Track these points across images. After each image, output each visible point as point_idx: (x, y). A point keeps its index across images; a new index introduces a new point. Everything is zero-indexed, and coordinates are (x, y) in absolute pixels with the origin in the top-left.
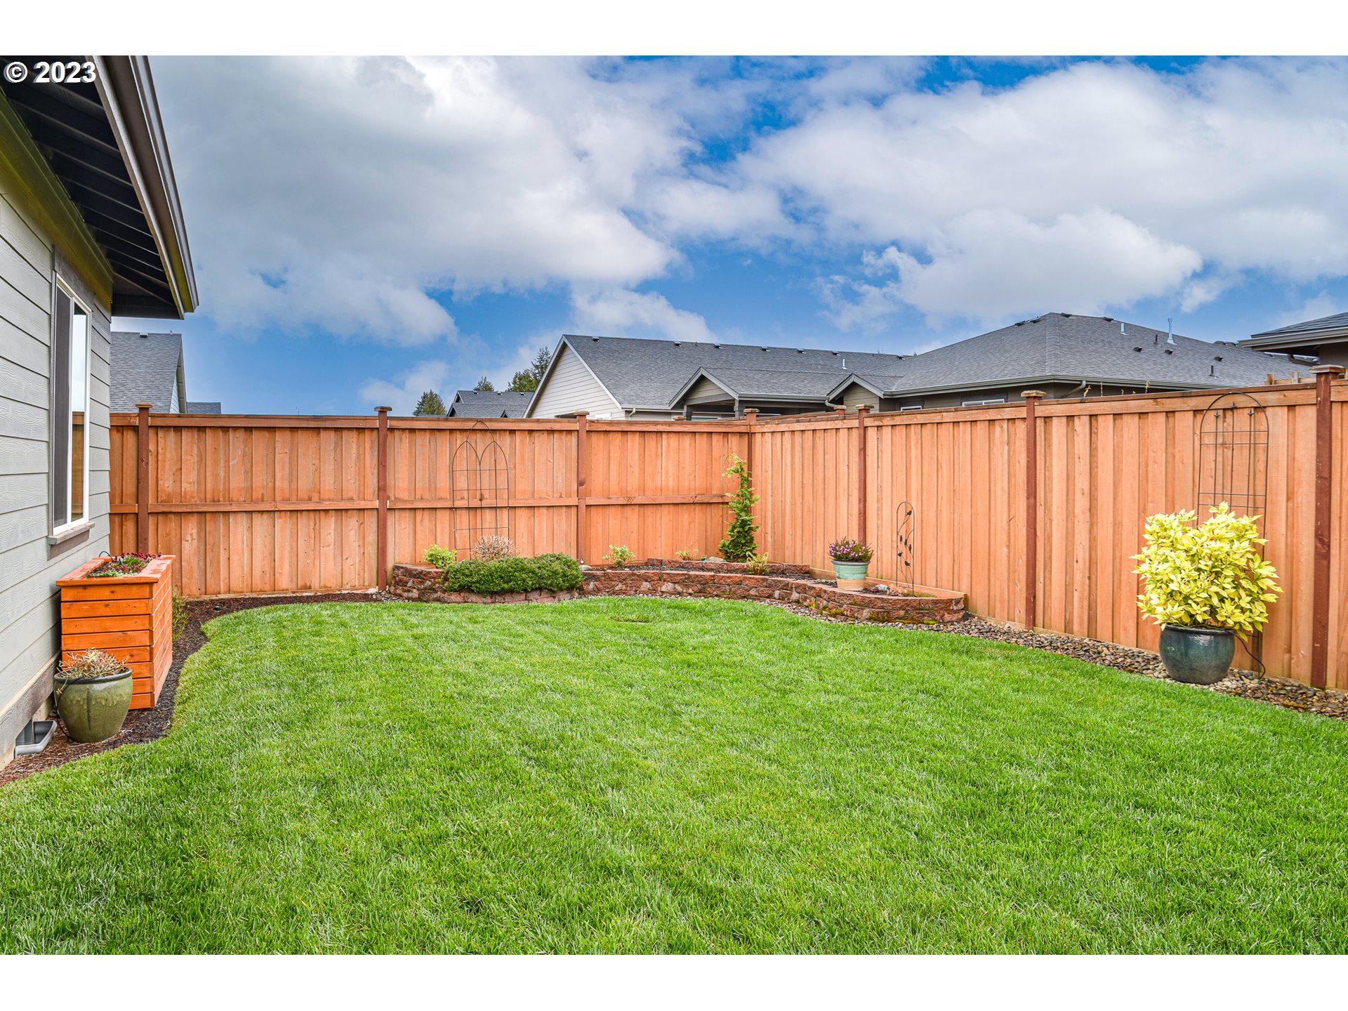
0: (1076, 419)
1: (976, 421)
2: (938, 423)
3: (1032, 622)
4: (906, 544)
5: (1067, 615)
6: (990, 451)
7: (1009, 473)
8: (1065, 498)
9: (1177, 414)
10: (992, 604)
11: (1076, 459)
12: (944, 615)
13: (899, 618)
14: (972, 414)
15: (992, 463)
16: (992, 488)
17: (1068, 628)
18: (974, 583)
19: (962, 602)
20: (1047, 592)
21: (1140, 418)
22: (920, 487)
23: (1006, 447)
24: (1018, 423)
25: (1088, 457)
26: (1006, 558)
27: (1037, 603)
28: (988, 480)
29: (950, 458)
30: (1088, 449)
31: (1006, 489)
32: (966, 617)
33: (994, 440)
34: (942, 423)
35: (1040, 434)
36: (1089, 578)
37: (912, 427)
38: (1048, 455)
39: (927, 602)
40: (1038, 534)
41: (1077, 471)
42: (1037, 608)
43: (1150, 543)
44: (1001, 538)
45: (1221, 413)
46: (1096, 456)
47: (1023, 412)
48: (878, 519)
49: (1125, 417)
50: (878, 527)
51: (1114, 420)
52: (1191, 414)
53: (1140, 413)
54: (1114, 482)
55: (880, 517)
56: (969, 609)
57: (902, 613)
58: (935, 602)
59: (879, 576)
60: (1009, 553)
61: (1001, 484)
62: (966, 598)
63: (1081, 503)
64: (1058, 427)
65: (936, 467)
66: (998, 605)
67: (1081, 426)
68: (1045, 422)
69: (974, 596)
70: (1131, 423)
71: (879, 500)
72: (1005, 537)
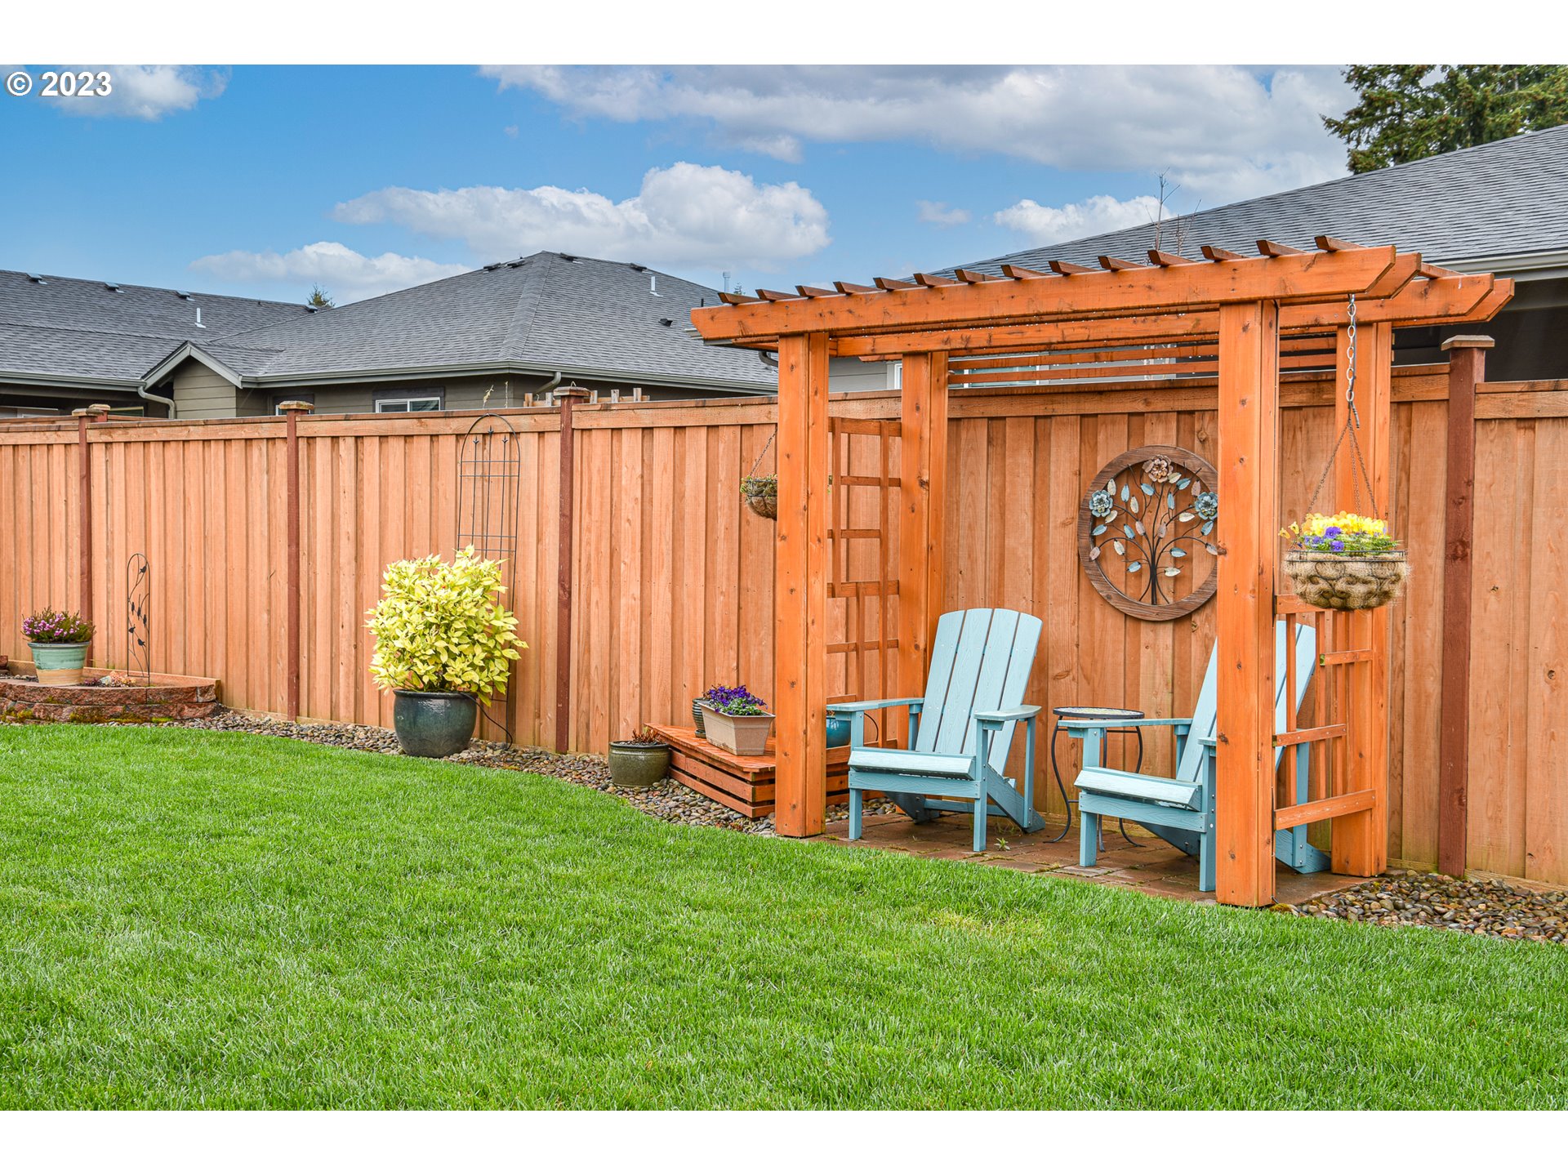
0: (341, 440)
1: (230, 440)
2: (184, 441)
3: (296, 711)
4: (139, 614)
5: (334, 696)
6: (247, 481)
7: (269, 512)
8: (329, 544)
9: (440, 437)
10: (251, 692)
11: (342, 493)
12: (183, 709)
13: (115, 716)
14: (225, 430)
15: (250, 499)
16: (250, 532)
17: (334, 714)
18: (230, 664)
19: (212, 691)
20: (312, 668)
21: (406, 442)
22: (162, 532)
23: (266, 477)
24: (279, 443)
25: (353, 491)
26: (266, 628)
27: (301, 684)
28: (244, 522)
29: (199, 491)
30: (353, 481)
31: (266, 534)
32: (215, 712)
33: (252, 467)
34: (189, 441)
35: (303, 459)
36: (356, 647)
37: (152, 445)
38: (312, 488)
39: (158, 692)
40: (301, 593)
41: (342, 509)
42: (301, 691)
43: (387, 595)
44: (259, 600)
45: (480, 438)
46: (362, 489)
47: (282, 430)
48: (108, 580)
49: (390, 439)
50: (108, 592)
51: (381, 443)
52: (454, 437)
53: (406, 436)
54: (380, 523)
55: (110, 578)
56: (224, 701)
57: (119, 709)
58: (170, 692)
59: (111, 664)
60: (270, 620)
61: (259, 529)
62: (219, 688)
63: (346, 550)
64: (322, 449)
65: (182, 504)
66: (258, 693)
67: (346, 448)
68: (309, 444)
69: (230, 683)
70: (396, 447)
71: (110, 553)
72: (265, 599)
